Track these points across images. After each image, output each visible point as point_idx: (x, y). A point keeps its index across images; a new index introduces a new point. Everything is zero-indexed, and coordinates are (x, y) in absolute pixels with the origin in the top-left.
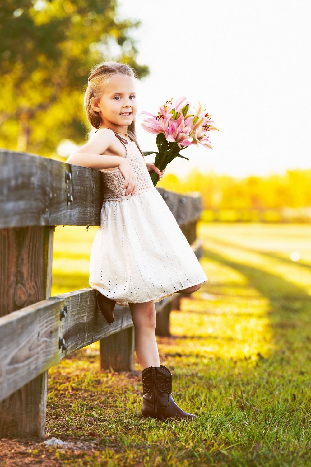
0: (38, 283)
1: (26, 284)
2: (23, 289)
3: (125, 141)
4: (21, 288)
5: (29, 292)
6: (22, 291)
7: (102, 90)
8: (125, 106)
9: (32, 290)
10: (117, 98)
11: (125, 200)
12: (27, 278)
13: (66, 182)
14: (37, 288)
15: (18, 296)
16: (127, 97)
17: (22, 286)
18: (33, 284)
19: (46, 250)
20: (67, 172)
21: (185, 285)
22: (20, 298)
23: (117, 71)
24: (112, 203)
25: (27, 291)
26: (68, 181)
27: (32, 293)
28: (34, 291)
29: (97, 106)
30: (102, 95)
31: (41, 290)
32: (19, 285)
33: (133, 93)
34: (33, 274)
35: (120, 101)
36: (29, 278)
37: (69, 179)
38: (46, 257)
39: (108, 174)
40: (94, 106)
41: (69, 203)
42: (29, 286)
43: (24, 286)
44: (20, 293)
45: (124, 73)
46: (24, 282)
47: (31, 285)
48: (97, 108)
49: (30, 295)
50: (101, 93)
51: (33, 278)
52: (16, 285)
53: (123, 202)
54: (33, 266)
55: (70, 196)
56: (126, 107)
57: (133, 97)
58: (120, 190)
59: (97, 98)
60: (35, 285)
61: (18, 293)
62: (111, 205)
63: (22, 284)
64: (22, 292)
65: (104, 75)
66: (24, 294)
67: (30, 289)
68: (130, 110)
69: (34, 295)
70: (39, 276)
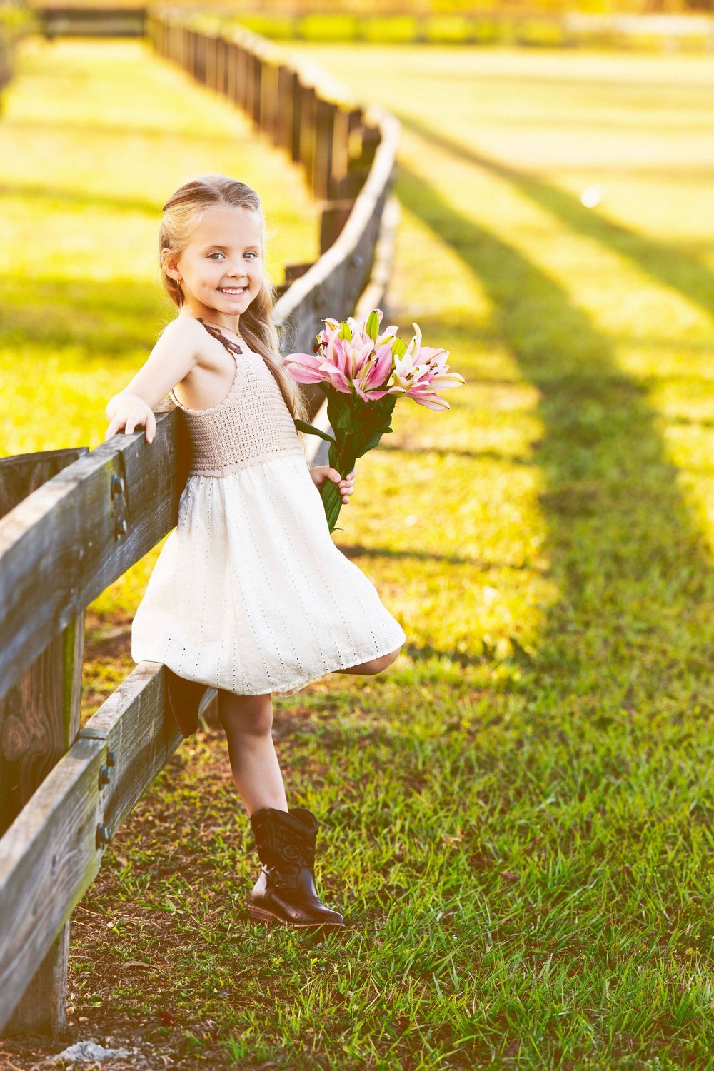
0: (52, 715)
1: (27, 714)
2: (21, 725)
3: (235, 347)
4: (16, 723)
5: (32, 732)
6: (18, 730)
7: (185, 235)
8: (231, 274)
9: (40, 729)
10: (214, 257)
11: (231, 476)
12: (29, 703)
13: (113, 497)
14: (51, 725)
15: (9, 741)
16: (237, 255)
17: (18, 719)
18: (41, 715)
19: (69, 644)
20: (116, 477)
21: (348, 661)
22: (15, 745)
23: (222, 197)
24: (202, 480)
25: (28, 730)
26: (116, 495)
27: (39, 734)
28: (44, 731)
29: (175, 268)
30: (186, 246)
31: (58, 727)
32: (12, 717)
33: (252, 247)
34: (41, 695)
35: (221, 262)
36: (33, 704)
37: (119, 492)
38: (68, 660)
39: (194, 416)
40: (169, 266)
41: (119, 537)
42: (31, 720)
43: (23, 720)
44: (14, 734)
45: (236, 204)
46: (21, 712)
47: (36, 718)
48: (173, 271)
49: (35, 737)
50: (183, 243)
51: (41, 703)
52: (6, 716)
53: (225, 480)
54: (42, 678)
55: (122, 521)
56: (234, 276)
57: (252, 256)
58: (220, 452)
59: (174, 251)
60: (46, 719)
61: (10, 734)
62: (201, 486)
63: (18, 715)
64: (17, 732)
65: (193, 205)
66: (23, 736)
67: (34, 726)
68: (244, 283)
69: (43, 738)
70: (55, 699)
